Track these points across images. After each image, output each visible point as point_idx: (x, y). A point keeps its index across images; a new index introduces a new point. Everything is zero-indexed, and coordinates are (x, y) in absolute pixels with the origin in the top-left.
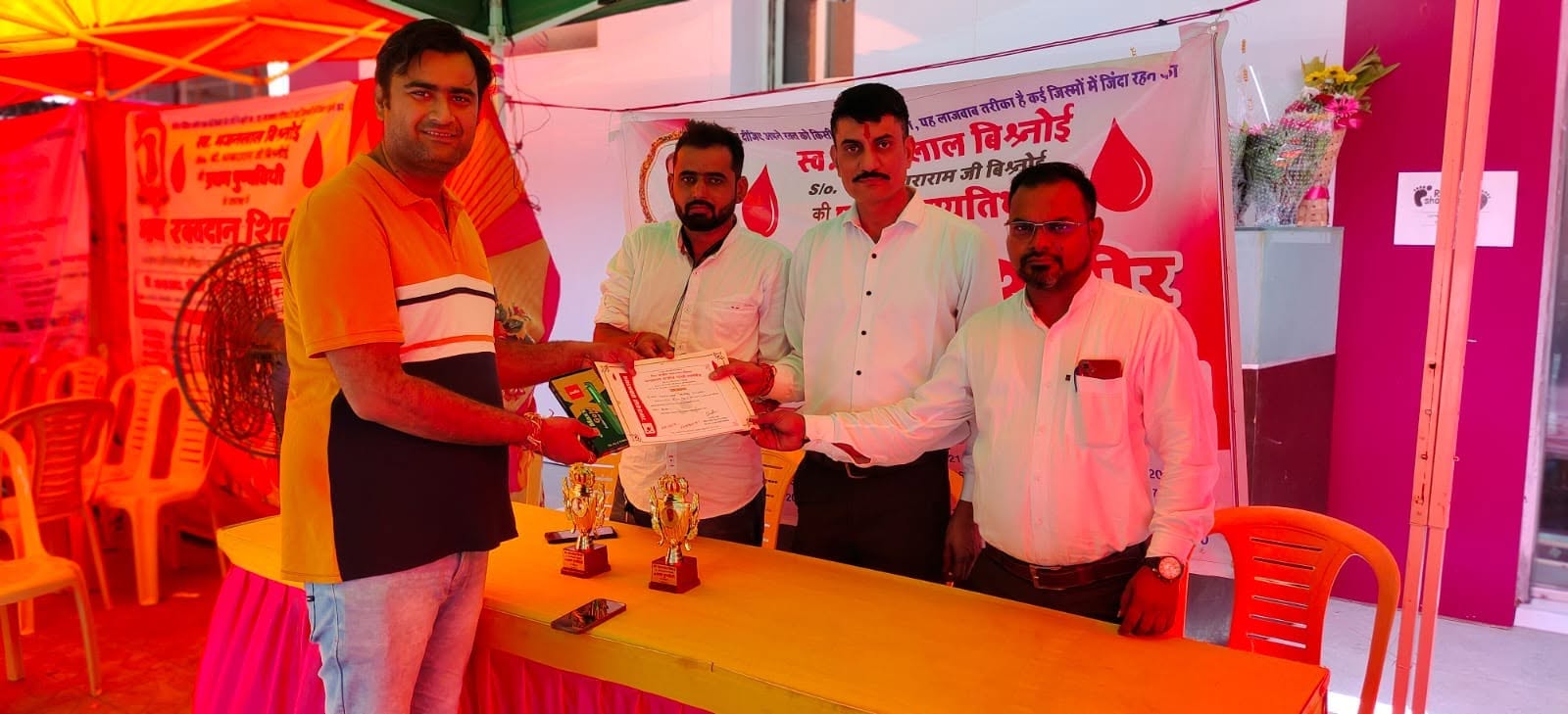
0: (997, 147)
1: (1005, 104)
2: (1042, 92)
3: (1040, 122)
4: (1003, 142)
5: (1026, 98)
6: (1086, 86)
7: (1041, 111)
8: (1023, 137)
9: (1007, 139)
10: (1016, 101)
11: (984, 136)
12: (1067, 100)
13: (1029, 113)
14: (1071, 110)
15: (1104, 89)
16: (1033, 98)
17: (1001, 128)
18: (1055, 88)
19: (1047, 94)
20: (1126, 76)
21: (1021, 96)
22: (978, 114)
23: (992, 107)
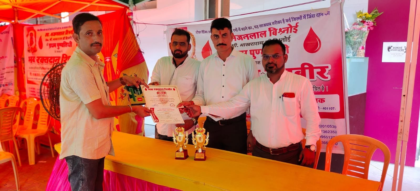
0: (276, 35)
1: (279, 22)
2: (290, 19)
3: (289, 28)
4: (277, 33)
5: (285, 21)
6: (303, 17)
7: (289, 25)
8: (284, 32)
9: (279, 32)
10: (282, 21)
11: (272, 32)
12: (297, 21)
13: (286, 25)
14: (298, 24)
15: (308, 18)
16: (287, 21)
17: (277, 29)
18: (294, 18)
19: (291, 20)
20: (315, 15)
21: (283, 20)
22: (271, 25)
23: (275, 23)
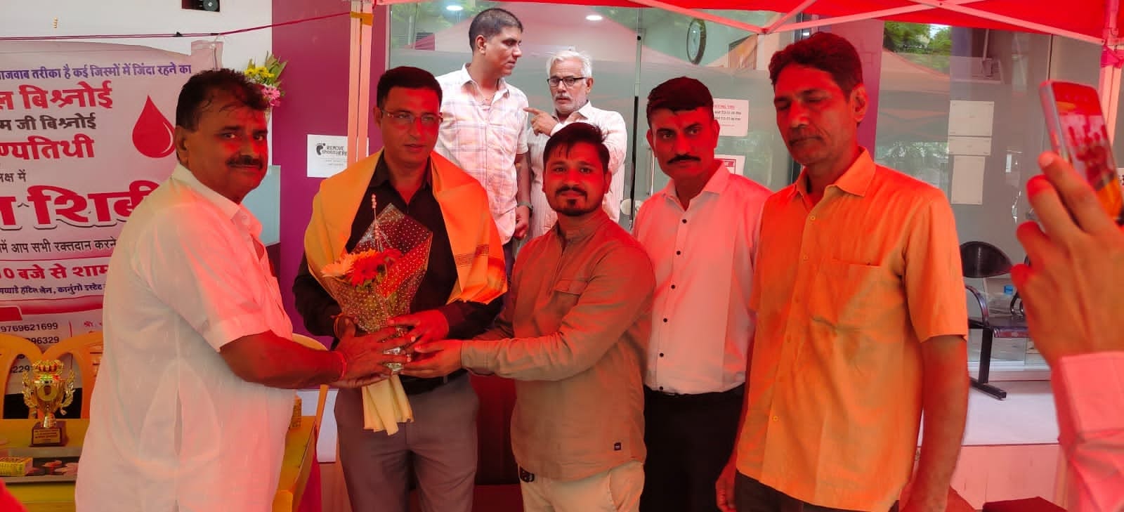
0: (45, 105)
1: (54, 73)
2: (85, 69)
3: (82, 91)
4: (49, 103)
5: (71, 72)
6: (121, 70)
7: (82, 83)
8: (68, 101)
10: (63, 73)
11: (31, 97)
12: (105, 78)
13: (73, 83)
14: (109, 86)
15: (135, 74)
16: (77, 72)
17: (47, 92)
18: (96, 68)
19: (89, 72)
20: (153, 67)
21: (67, 69)
22: (28, 77)
23: (41, 75)
